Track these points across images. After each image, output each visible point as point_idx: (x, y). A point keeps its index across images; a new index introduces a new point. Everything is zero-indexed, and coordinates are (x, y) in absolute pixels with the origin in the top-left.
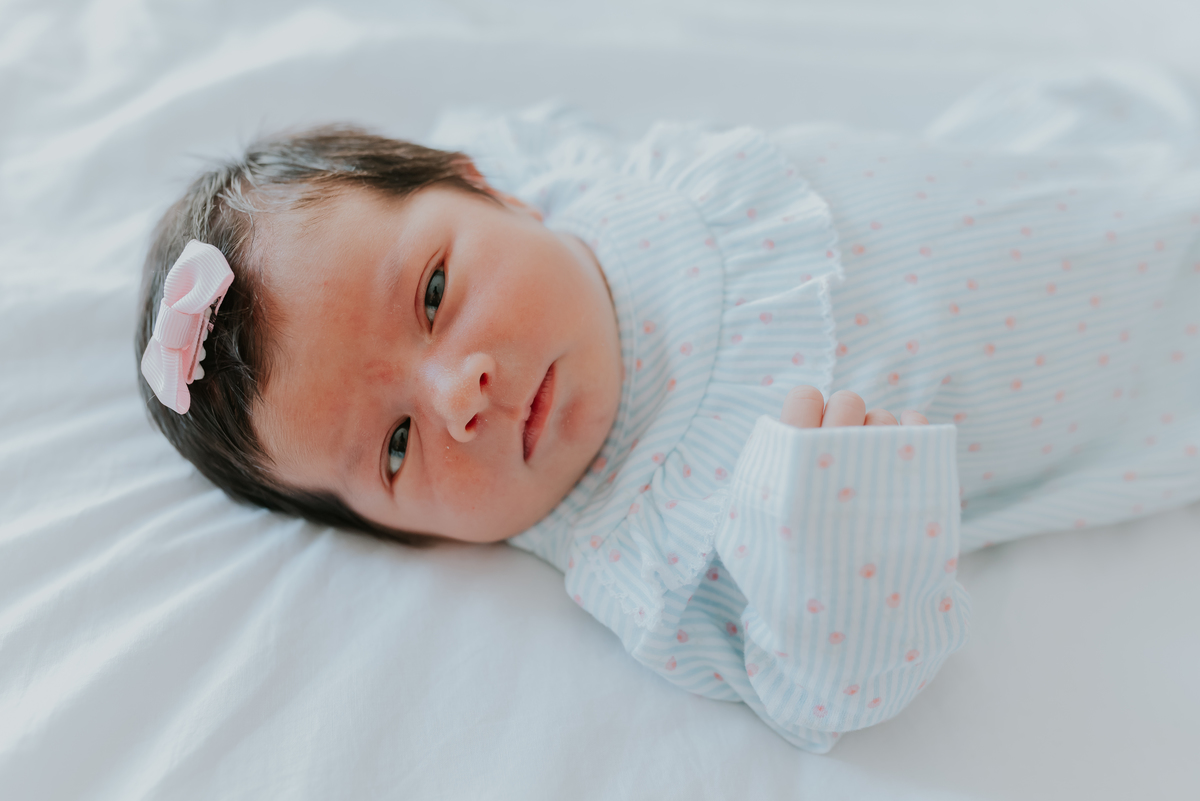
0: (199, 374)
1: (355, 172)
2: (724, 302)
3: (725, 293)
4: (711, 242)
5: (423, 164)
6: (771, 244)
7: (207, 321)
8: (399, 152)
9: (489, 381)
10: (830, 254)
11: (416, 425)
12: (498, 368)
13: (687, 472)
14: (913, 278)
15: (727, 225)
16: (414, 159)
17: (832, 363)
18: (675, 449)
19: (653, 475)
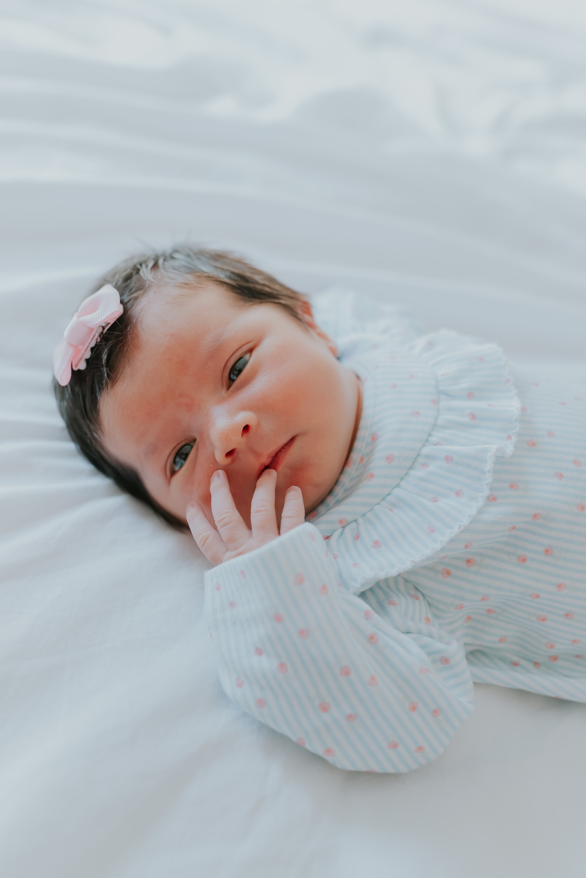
0: (82, 366)
1: (223, 278)
2: (427, 440)
3: (430, 435)
4: (436, 402)
5: (267, 289)
6: (473, 417)
7: (97, 335)
8: (257, 278)
9: (250, 431)
10: (509, 438)
11: (198, 444)
12: (259, 425)
13: (357, 537)
14: (561, 476)
15: (450, 396)
16: (264, 285)
17: (481, 503)
18: (356, 521)
19: (335, 531)
